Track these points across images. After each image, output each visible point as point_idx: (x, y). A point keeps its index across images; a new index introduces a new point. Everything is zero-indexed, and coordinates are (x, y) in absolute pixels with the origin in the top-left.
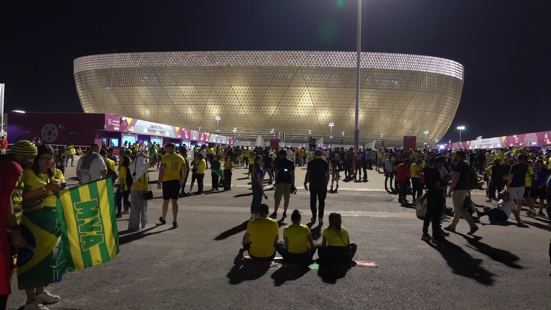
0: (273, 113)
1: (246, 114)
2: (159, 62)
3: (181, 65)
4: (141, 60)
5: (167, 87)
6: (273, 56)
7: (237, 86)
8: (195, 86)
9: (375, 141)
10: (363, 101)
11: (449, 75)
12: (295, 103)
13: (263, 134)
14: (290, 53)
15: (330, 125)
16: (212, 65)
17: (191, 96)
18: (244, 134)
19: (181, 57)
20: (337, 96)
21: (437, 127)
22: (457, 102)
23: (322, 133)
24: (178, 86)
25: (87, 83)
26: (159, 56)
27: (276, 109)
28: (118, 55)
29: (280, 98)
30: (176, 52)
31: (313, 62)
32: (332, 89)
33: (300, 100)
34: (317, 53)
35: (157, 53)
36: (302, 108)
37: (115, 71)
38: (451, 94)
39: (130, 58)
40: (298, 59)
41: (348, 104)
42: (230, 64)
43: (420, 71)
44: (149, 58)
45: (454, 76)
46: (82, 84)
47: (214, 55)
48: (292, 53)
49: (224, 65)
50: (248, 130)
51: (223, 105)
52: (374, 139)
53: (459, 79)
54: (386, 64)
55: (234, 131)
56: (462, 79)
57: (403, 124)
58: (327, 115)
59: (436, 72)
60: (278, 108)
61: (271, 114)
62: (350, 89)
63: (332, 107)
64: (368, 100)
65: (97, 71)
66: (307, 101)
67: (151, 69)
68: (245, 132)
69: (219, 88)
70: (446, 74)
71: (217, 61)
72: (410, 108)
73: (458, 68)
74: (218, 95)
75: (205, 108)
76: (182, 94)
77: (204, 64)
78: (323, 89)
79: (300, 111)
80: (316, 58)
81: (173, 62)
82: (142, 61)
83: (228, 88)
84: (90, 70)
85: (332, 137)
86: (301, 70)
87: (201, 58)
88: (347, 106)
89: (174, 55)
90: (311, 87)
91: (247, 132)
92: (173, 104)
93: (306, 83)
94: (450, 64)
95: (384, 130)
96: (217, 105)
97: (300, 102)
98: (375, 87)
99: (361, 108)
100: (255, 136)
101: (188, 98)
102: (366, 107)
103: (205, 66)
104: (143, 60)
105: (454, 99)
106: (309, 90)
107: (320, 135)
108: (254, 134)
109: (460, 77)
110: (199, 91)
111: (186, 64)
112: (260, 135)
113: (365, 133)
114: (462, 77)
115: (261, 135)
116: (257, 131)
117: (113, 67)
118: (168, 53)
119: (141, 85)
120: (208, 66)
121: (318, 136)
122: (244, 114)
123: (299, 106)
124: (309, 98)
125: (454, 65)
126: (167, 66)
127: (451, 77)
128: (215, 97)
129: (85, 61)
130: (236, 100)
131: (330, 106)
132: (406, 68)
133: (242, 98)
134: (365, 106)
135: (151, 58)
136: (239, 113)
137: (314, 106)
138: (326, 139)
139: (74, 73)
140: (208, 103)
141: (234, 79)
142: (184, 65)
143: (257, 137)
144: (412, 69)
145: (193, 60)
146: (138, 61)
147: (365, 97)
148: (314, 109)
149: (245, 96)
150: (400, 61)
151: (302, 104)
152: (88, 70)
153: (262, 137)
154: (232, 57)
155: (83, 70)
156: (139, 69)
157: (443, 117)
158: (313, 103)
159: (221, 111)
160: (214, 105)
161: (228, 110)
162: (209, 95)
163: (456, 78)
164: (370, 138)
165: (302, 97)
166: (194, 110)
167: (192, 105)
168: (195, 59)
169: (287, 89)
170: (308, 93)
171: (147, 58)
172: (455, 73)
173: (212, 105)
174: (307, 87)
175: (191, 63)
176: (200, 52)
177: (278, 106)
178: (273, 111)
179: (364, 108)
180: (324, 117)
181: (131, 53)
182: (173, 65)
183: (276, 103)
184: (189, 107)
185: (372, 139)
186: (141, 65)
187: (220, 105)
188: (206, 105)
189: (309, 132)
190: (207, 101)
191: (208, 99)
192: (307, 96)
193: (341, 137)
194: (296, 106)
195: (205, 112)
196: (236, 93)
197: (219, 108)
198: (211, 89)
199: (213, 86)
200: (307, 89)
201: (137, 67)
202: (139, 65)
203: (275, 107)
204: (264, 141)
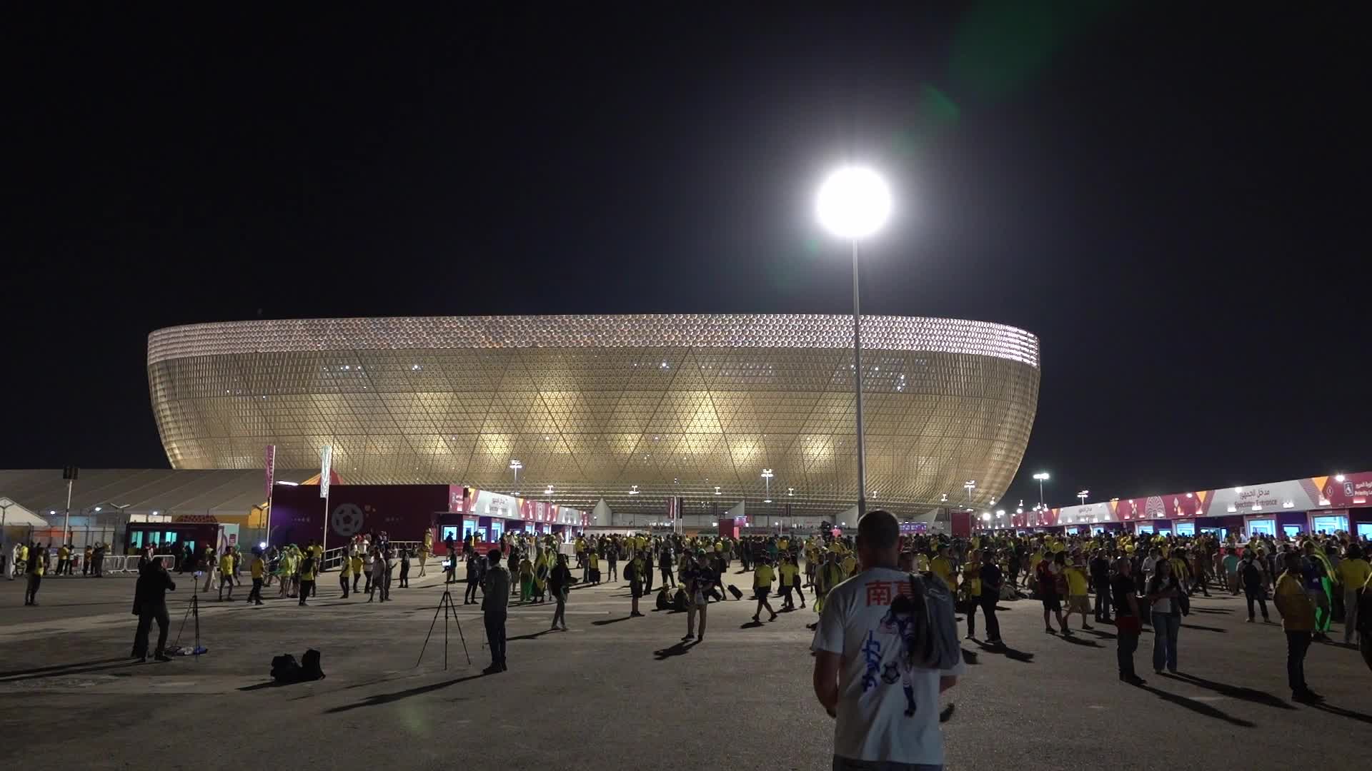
0: (632, 449)
1: (572, 453)
2: (373, 340)
3: (425, 346)
4: (329, 336)
5: (389, 396)
6: (633, 325)
7: (553, 391)
8: (454, 391)
9: (858, 507)
10: (829, 420)
11: (1009, 357)
12: (681, 426)
13: (608, 498)
14: (669, 318)
15: (763, 475)
16: (495, 345)
17: (445, 415)
18: (565, 498)
19: (425, 329)
20: (773, 409)
21: (990, 471)
22: (1030, 415)
23: (744, 491)
24: (415, 392)
25: (187, 386)
26: (372, 326)
27: (640, 440)
28: (274, 323)
29: (648, 417)
30: (414, 319)
31: (718, 337)
32: (762, 394)
33: (692, 420)
34: (726, 317)
35: (369, 320)
36: (697, 438)
37: (265, 359)
38: (1016, 399)
39: (303, 331)
40: (687, 331)
41: (797, 426)
42: (537, 343)
43: (946, 353)
44: (348, 330)
45: (1020, 359)
46: (174, 387)
47: (502, 324)
48: (673, 320)
49: (524, 345)
50: (576, 490)
51: (520, 433)
52: (855, 503)
53: (1030, 366)
54: (874, 338)
55: (546, 492)
56: (1035, 364)
57: (917, 467)
58: (752, 453)
59: (981, 352)
60: (643, 438)
61: (629, 452)
62: (800, 394)
63: (762, 433)
64: (839, 418)
65: (217, 359)
66: (709, 421)
67: (354, 354)
68: (567, 493)
69: (510, 395)
70: (1001, 356)
71: (507, 337)
72: (931, 431)
73: (1025, 341)
74: (508, 412)
75: (477, 440)
76: (424, 411)
77: (478, 344)
78: (743, 394)
79: (693, 445)
80: (726, 328)
81: (405, 340)
82: (331, 337)
83: (530, 395)
84: (200, 357)
85: (769, 501)
86: (694, 353)
87: (470, 330)
88: (797, 431)
89: (408, 324)
90: (715, 390)
91: (573, 493)
92: (402, 434)
93: (705, 383)
94: (1009, 334)
95: (879, 482)
96: (506, 433)
97: (692, 424)
99: (827, 434)
100: (590, 501)
101: (438, 420)
102: (836, 432)
103: (480, 348)
104: (334, 336)
105: (1023, 409)
106: (711, 398)
107: (739, 495)
108: (589, 498)
109: (1032, 360)
110: (465, 403)
111: (436, 344)
112: (602, 500)
113: (835, 490)
114: (1037, 361)
115: (604, 500)
116: (595, 490)
117: (259, 351)
118: (395, 319)
119: (326, 390)
120: (487, 348)
121: (734, 500)
122: (568, 452)
123: (691, 433)
124: (713, 414)
125: (1017, 336)
126: (391, 349)
127: (1012, 361)
128: (501, 417)
129: (186, 336)
130: (550, 422)
131: (759, 432)
132: (917, 346)
133: (564, 417)
134: (833, 429)
135: (355, 330)
136: (557, 450)
137: (724, 433)
138: (750, 505)
139: (150, 363)
140: (485, 429)
141: (545, 376)
142: (432, 346)
143: (596, 503)
144: (930, 349)
145: (452, 335)
146: (323, 336)
148: (723, 438)
149: (571, 412)
150: (904, 331)
151: (698, 429)
152: (193, 358)
153: (608, 504)
154: (542, 329)
155: (178, 356)
156: (323, 356)
157: (1002, 449)
158: (721, 426)
159: (514, 447)
160: (499, 433)
161: (531, 445)
162: (488, 412)
163: (1023, 364)
164: (848, 500)
165: (696, 412)
166: (451, 446)
167: (447, 434)
168: (457, 333)
169: (663, 398)
170: (711, 403)
171: (345, 332)
172: (1020, 353)
173: (493, 433)
174: (708, 390)
175: (449, 341)
176: (469, 318)
177: (643, 433)
178: (633, 444)
179: (832, 434)
180: (745, 456)
181: (305, 321)
182: (406, 346)
183: (640, 426)
184: (441, 439)
185: (851, 502)
186: (329, 347)
187: (513, 433)
188: (479, 433)
189: (715, 491)
190: (482, 426)
191: (485, 420)
192: (707, 410)
193: (788, 501)
194: (684, 433)
195: (477, 450)
196: (550, 408)
197: (510, 440)
198: (493, 398)
199: (496, 391)
200: (708, 396)
201: (319, 351)
202: (323, 347)
203: (637, 437)
204: (610, 512)
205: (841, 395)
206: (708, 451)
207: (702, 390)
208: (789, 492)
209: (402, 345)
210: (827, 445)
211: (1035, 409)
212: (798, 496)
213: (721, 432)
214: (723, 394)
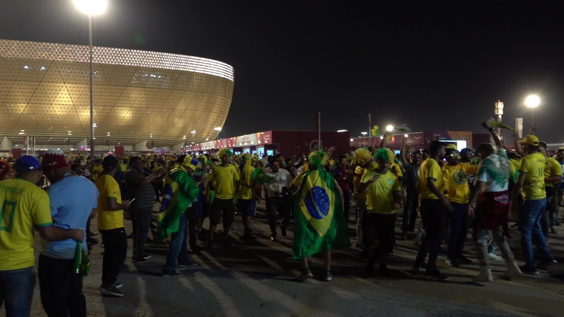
0: (22, 111)
6: (19, 46)
9: (146, 140)
10: (130, 100)
11: (217, 75)
12: (50, 101)
13: (9, 136)
14: (41, 45)
15: (93, 126)
22: (228, 102)
23: (86, 133)
27: (26, 107)
29: (30, 95)
31: (70, 56)
33: (56, 97)
34: (74, 46)
36: (59, 106)
38: (221, 94)
40: (52, 52)
41: (113, 103)
45: (223, 76)
48: (43, 45)
52: (145, 139)
53: (229, 80)
56: (232, 80)
57: (173, 123)
60: (28, 106)
61: (20, 112)
62: (114, 87)
64: (135, 99)
66: (65, 99)
70: (214, 74)
72: (181, 107)
73: (226, 68)
78: (84, 86)
79: (57, 110)
80: (74, 52)
85: (95, 138)
86: (56, 64)
88: (113, 105)
90: (68, 83)
93: (63, 79)
94: (218, 65)
97: (56, 100)
98: (142, 85)
99: (129, 107)
102: (133, 106)
105: (224, 98)
106: (66, 87)
107: (83, 135)
109: (230, 77)
112: (6, 138)
113: (134, 133)
114: (233, 78)
121: (81, 137)
123: (55, 104)
124: (68, 96)
125: (222, 66)
127: (219, 77)
134: (132, 104)
137: (74, 105)
138: (89, 140)
143: (3, 138)
147: (131, 96)
148: (74, 107)
151: (59, 102)
153: (9, 139)
158: (72, 101)
163: (224, 78)
164: (140, 138)
165: (58, 94)
169: (39, 85)
170: (66, 90)
172: (223, 74)
174: (65, 83)
177: (28, 103)
178: (22, 109)
179: (131, 107)
180: (85, 116)
183: (26, 100)
185: (143, 139)
189: (68, 133)
192: (64, 93)
193: (107, 138)
194: (52, 104)
200: (64, 86)
203: (24, 105)
204: (11, 143)
205: (136, 89)
206: (65, 113)
207: (61, 83)
208: (108, 134)
210: (129, 113)
211: (231, 99)
212: (113, 136)
213: (72, 104)
214: (73, 85)
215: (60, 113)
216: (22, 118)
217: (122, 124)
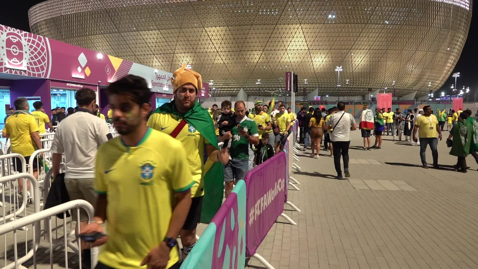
0: (257, 60)
1: (224, 63)
5: (125, 34)
7: (212, 27)
8: (159, 29)
10: (369, 41)
12: (285, 46)
13: (245, 88)
18: (222, 88)
23: (318, 83)
24: (138, 31)
27: (262, 54)
29: (266, 40)
33: (291, 42)
36: (293, 52)
37: (65, 18)
39: (80, 1)
41: (350, 45)
50: (228, 83)
51: (195, 52)
58: (325, 60)
60: (264, 53)
61: (255, 61)
66: (300, 43)
68: (223, 85)
69: (188, 30)
74: (188, 40)
75: (173, 57)
78: (320, 26)
79: (291, 56)
83: (200, 30)
88: (350, 47)
90: (305, 24)
91: (226, 85)
92: (135, 55)
93: (299, 19)
96: (189, 53)
97: (291, 45)
99: (366, 49)
100: (235, 89)
101: (152, 47)
106: (302, 28)
107: (316, 85)
108: (234, 88)
110: (165, 36)
112: (242, 89)
115: (243, 89)
116: (238, 83)
117: (62, 14)
120: (174, 2)
121: (313, 87)
122: (222, 62)
123: (290, 50)
124: (303, 39)
126: (123, 7)
128: (185, 43)
130: (211, 45)
131: (329, 48)
133: (219, 42)
136: (216, 62)
137: (309, 49)
138: (322, 90)
140: (177, 51)
141: (207, 18)
143: (239, 91)
148: (308, 52)
149: (222, 39)
151: (294, 47)
156: (91, 13)
158: (307, 45)
159: (193, 61)
160: (185, 53)
161: (202, 59)
162: (177, 41)
165: (293, 37)
166: (160, 61)
167: (157, 54)
169: (274, 29)
170: (301, 32)
173: (181, 53)
174: (300, 24)
177: (264, 50)
178: (258, 57)
179: (370, 49)
180: (320, 63)
183: (262, 46)
186: (93, 8)
187: (192, 53)
188: (174, 53)
190: (175, 49)
191: (176, 45)
192: (299, 36)
194: (286, 50)
195: (174, 62)
196: (211, 37)
197: (191, 57)
198: (180, 32)
199: (181, 28)
200: (300, 27)
201: (89, 11)
202: (90, 9)
203: (260, 53)
204: (247, 95)
205: (376, 26)
206: (299, 60)
207: (296, 24)
209: (129, 4)
210: (366, 56)
213: (307, 48)
214: (309, 26)
215: (295, 60)
216: (257, 67)
217: (357, 70)
